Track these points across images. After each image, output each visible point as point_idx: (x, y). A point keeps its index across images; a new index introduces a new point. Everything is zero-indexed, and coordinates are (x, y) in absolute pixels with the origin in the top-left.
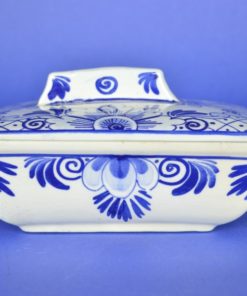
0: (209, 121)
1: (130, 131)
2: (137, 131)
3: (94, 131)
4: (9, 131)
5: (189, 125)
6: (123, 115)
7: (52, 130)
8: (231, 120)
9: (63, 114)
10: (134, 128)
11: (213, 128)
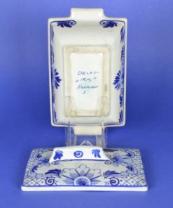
0: (120, 179)
1: (88, 186)
2: (91, 186)
3: (74, 186)
4: (40, 186)
5: (111, 182)
6: (85, 175)
7: (57, 186)
8: (129, 178)
9: (61, 175)
10: (90, 184)
11: (121, 183)
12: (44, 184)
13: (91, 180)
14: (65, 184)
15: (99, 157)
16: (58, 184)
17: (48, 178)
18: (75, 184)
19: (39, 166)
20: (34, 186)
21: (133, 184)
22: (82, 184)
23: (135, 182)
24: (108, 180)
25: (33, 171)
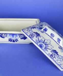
4: (27, 34)
5: (51, 55)
6: (45, 44)
7: (32, 39)
8: (60, 60)
9: (38, 37)
10: (43, 49)
11: (54, 59)
12: (29, 35)
13: (45, 48)
14: (35, 41)
15: (59, 43)
16: (33, 39)
17: (32, 34)
18: (38, 44)
19: (36, 28)
20: (25, 33)
21: (58, 63)
22: (41, 46)
23: (60, 63)
24: (51, 53)
25: (32, 28)
